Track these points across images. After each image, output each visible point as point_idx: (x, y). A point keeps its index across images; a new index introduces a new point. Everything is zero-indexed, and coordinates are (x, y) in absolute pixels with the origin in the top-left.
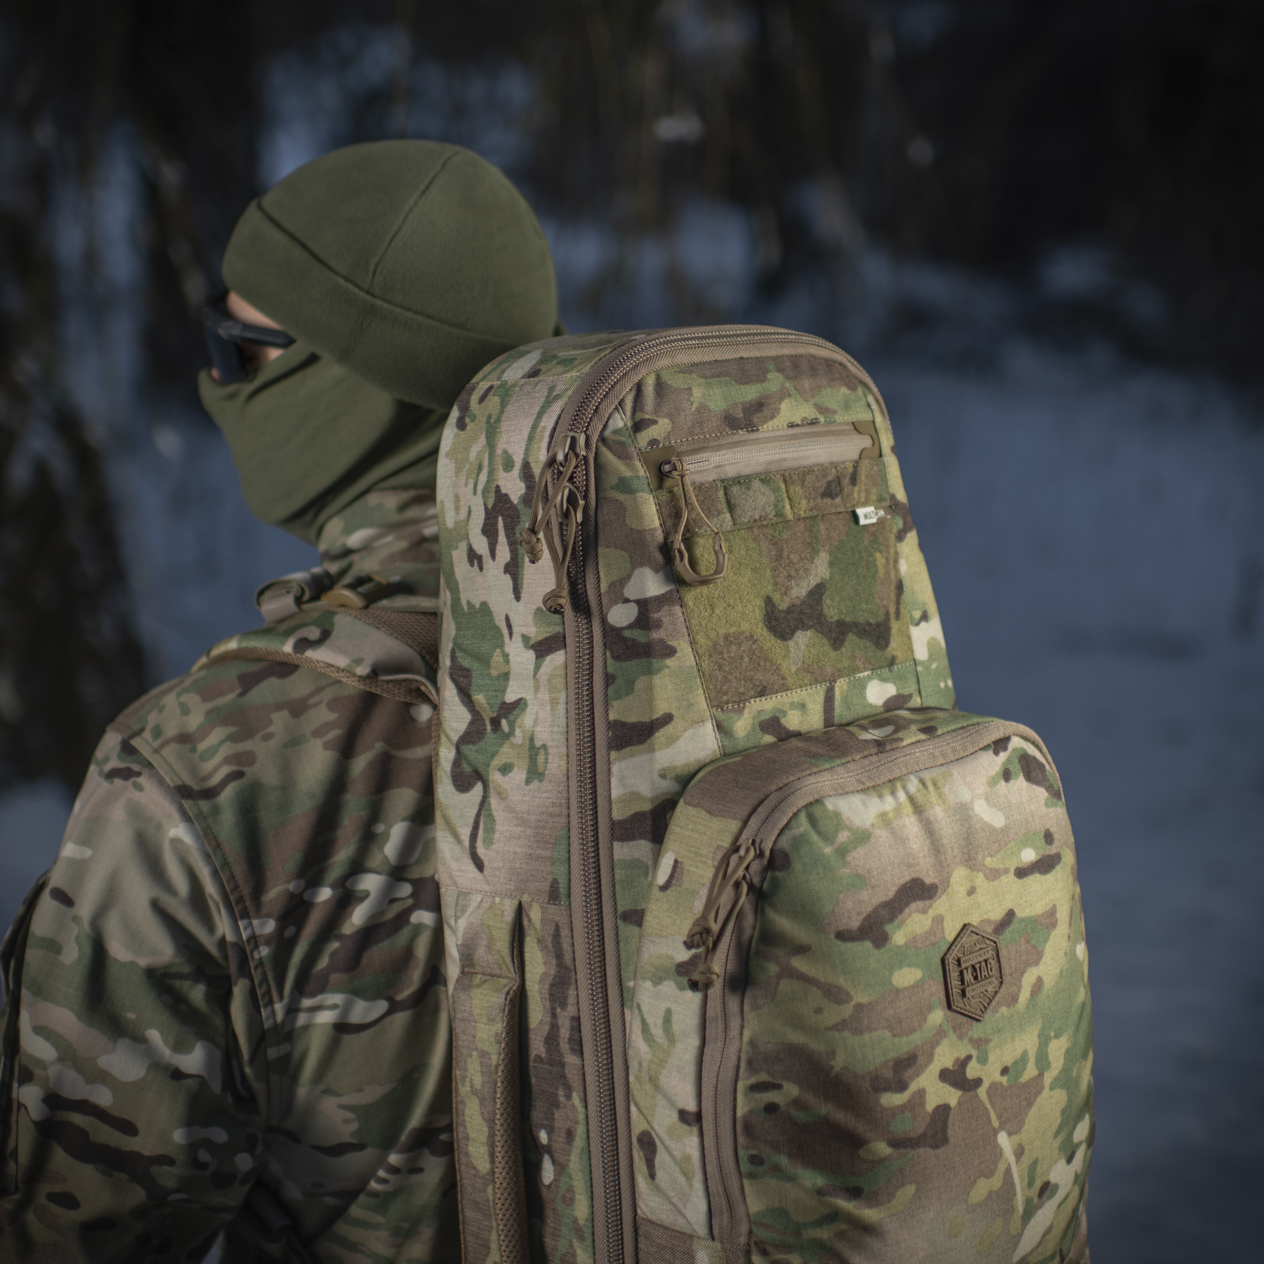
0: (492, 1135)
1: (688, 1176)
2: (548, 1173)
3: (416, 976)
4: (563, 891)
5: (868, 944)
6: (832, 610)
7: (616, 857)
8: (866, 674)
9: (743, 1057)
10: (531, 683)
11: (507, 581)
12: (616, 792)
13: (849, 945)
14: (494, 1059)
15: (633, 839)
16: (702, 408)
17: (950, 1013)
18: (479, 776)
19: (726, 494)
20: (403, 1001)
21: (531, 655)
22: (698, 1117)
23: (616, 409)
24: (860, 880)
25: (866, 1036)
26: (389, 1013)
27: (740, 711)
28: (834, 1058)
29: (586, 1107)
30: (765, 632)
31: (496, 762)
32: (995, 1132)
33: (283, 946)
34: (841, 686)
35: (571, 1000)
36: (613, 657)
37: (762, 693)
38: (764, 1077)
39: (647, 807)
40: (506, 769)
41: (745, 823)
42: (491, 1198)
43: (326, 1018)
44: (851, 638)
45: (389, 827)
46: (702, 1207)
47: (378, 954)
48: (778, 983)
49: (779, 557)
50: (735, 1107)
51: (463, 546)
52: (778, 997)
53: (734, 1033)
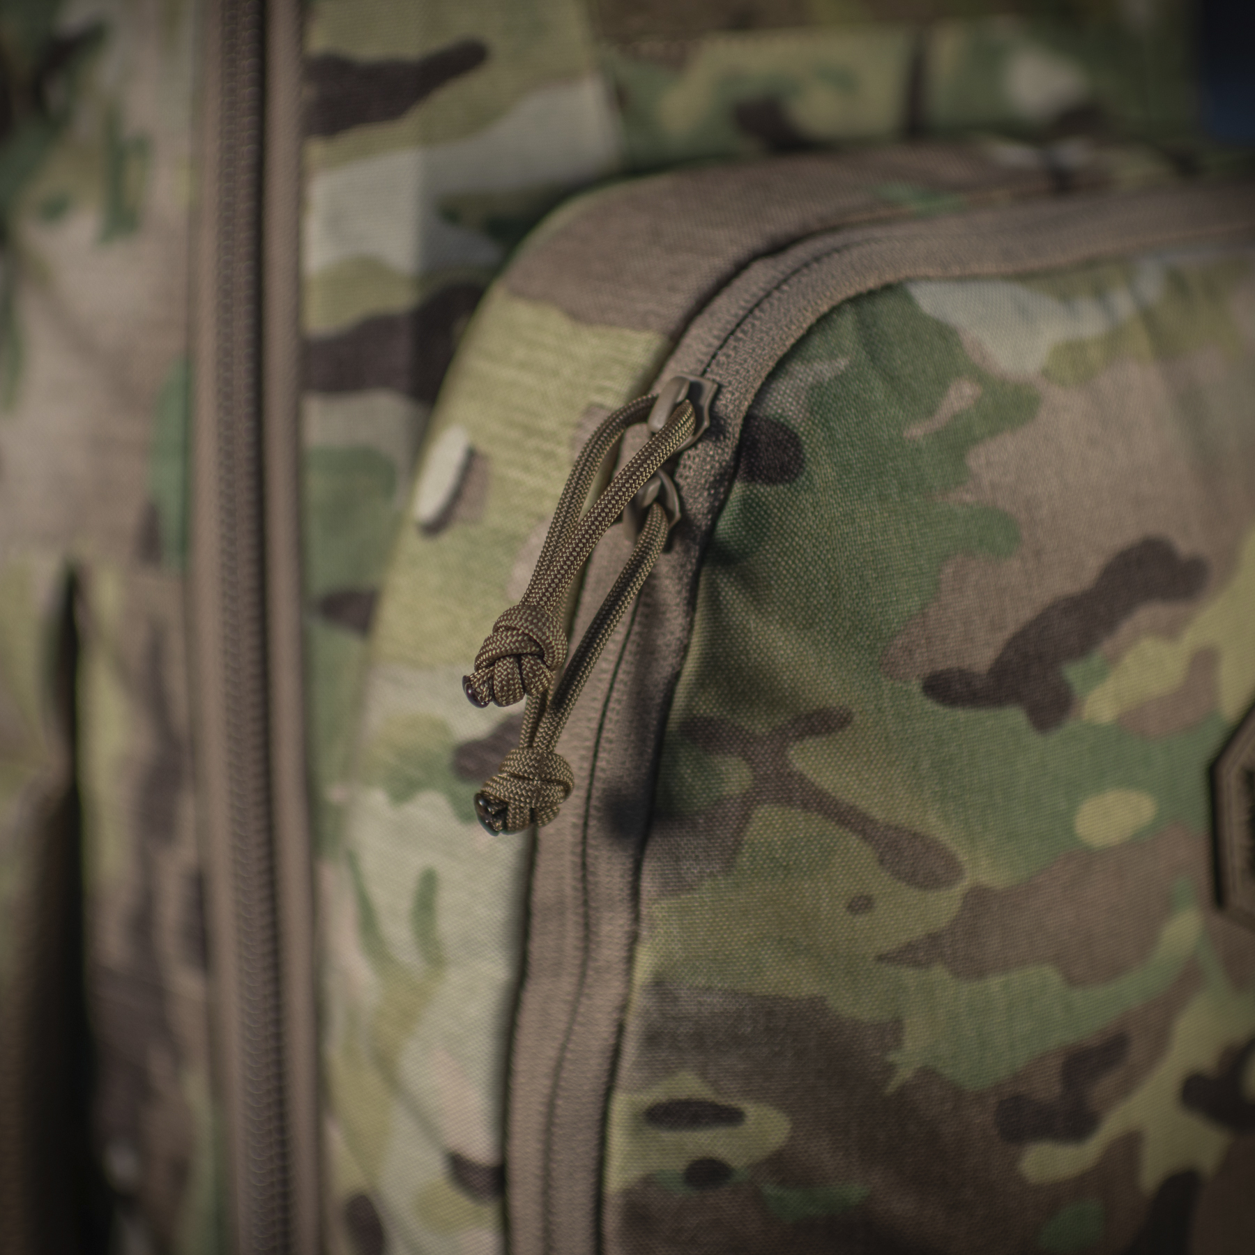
4: (172, 531)
5: (1015, 717)
7: (309, 437)
9: (634, 1026)
13: (961, 715)
15: (358, 388)
22: (499, 1178)
25: (995, 983)
27: (680, 63)
28: (898, 1043)
29: (220, 1106)
31: (36, 192)
34: (946, 43)
38: (689, 1086)
39: (401, 301)
40: (53, 213)
41: (675, 339)
48: (746, 818)
50: (602, 1162)
52: (744, 860)
53: (610, 947)
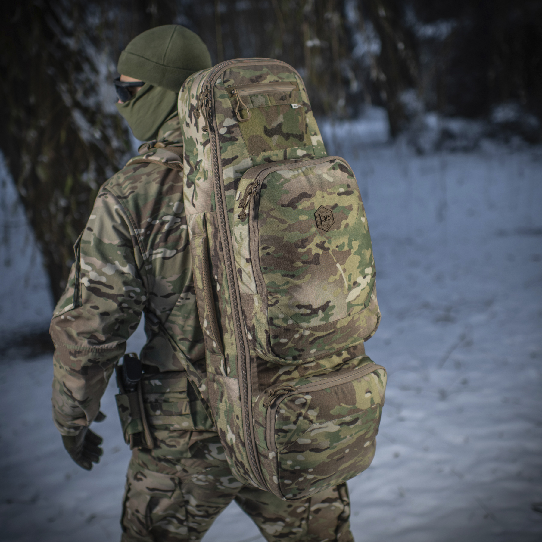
0: (202, 278)
1: (250, 278)
2: (218, 288)
3: (183, 243)
4: (214, 207)
5: (291, 208)
6: (285, 130)
7: (226, 195)
8: (297, 147)
9: (259, 240)
10: (203, 155)
11: (195, 128)
12: (224, 178)
13: (285, 208)
14: (201, 257)
15: (230, 189)
16: (243, 77)
17: (318, 229)
18: (193, 183)
19: (251, 99)
20: (180, 250)
21: (202, 147)
22: (250, 259)
23: (219, 78)
24: (287, 192)
25: (292, 233)
26: (177, 253)
27: (258, 155)
28: (284, 239)
29: (225, 266)
30: (264, 135)
31: (197, 177)
32: (336, 263)
33: (147, 236)
34: (289, 150)
35: (219, 237)
36: (221, 142)
37: (264, 151)
38: (265, 245)
39: (233, 180)
40: (199, 179)
41: (256, 178)
42: (204, 295)
43: (159, 256)
44: (291, 138)
45: (174, 203)
46: (254, 285)
47: (172, 237)
48: (266, 219)
49: (268, 115)
50: (259, 255)
51: (185, 122)
52: (267, 223)
53: (257, 234)
